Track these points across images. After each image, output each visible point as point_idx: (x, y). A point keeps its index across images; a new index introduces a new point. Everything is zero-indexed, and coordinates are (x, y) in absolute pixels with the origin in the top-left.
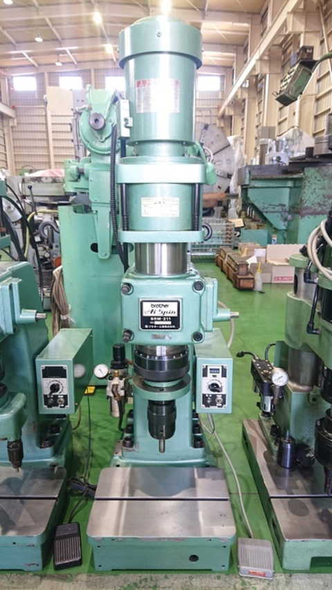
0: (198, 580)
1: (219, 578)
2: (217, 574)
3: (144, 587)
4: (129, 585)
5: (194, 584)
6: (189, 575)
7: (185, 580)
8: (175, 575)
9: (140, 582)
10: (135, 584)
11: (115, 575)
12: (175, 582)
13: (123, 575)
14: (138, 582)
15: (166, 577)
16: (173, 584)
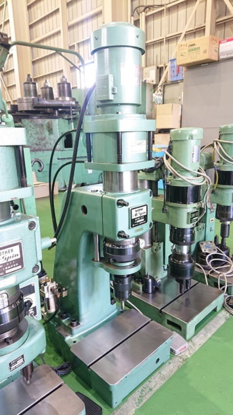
0: (163, 371)
1: (170, 363)
2: (168, 363)
3: (146, 394)
4: (138, 400)
5: (164, 374)
6: (158, 372)
7: (159, 376)
8: (153, 377)
9: (142, 393)
10: (140, 396)
11: (126, 402)
12: (156, 380)
13: (130, 398)
14: (140, 395)
15: (150, 382)
16: (156, 382)
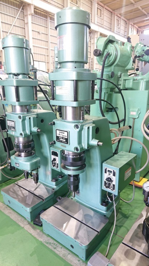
0: (71, 256)
1: (79, 261)
2: (79, 259)
3: (52, 246)
4: (48, 242)
5: (68, 256)
7: (67, 253)
8: (65, 249)
9: (52, 244)
10: (50, 243)
11: (47, 236)
12: (63, 251)
13: (49, 238)
14: (51, 243)
15: (61, 248)
16: (61, 251)
